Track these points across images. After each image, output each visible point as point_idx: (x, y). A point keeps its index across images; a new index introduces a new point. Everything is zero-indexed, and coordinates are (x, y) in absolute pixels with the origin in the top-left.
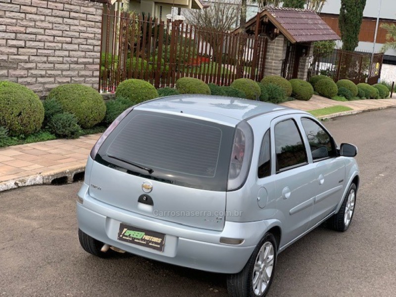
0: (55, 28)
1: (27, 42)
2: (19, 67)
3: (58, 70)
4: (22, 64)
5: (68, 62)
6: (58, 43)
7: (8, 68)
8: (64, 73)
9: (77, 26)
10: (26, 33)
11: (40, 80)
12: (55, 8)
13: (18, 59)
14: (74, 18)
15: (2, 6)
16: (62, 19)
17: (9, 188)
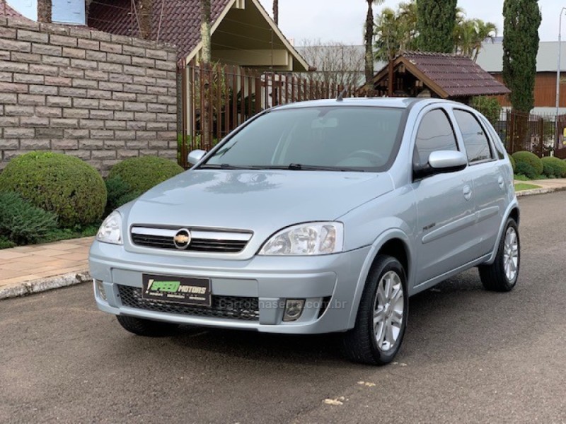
0: (112, 80)
1: (75, 99)
2: (66, 136)
3: (120, 140)
4: (70, 131)
5: (132, 129)
6: (118, 100)
7: (49, 137)
8: (129, 144)
9: (143, 76)
10: (72, 87)
11: (96, 153)
12: (111, 51)
13: (63, 124)
14: (137, 65)
15: (38, 48)
16: (121, 66)
17: (69, 284)
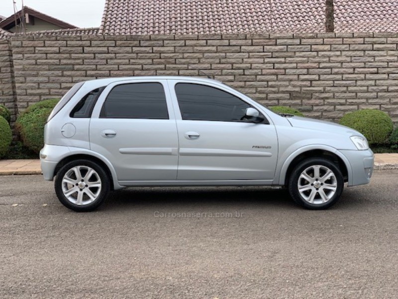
0: (355, 61)
1: (321, 76)
2: (314, 97)
3: (362, 98)
4: (317, 94)
5: (374, 91)
6: (360, 74)
7: (301, 98)
8: (370, 101)
9: (385, 56)
10: (319, 68)
11: (338, 107)
12: (353, 43)
13: (311, 90)
14: (378, 50)
15: (291, 48)
16: (363, 52)
